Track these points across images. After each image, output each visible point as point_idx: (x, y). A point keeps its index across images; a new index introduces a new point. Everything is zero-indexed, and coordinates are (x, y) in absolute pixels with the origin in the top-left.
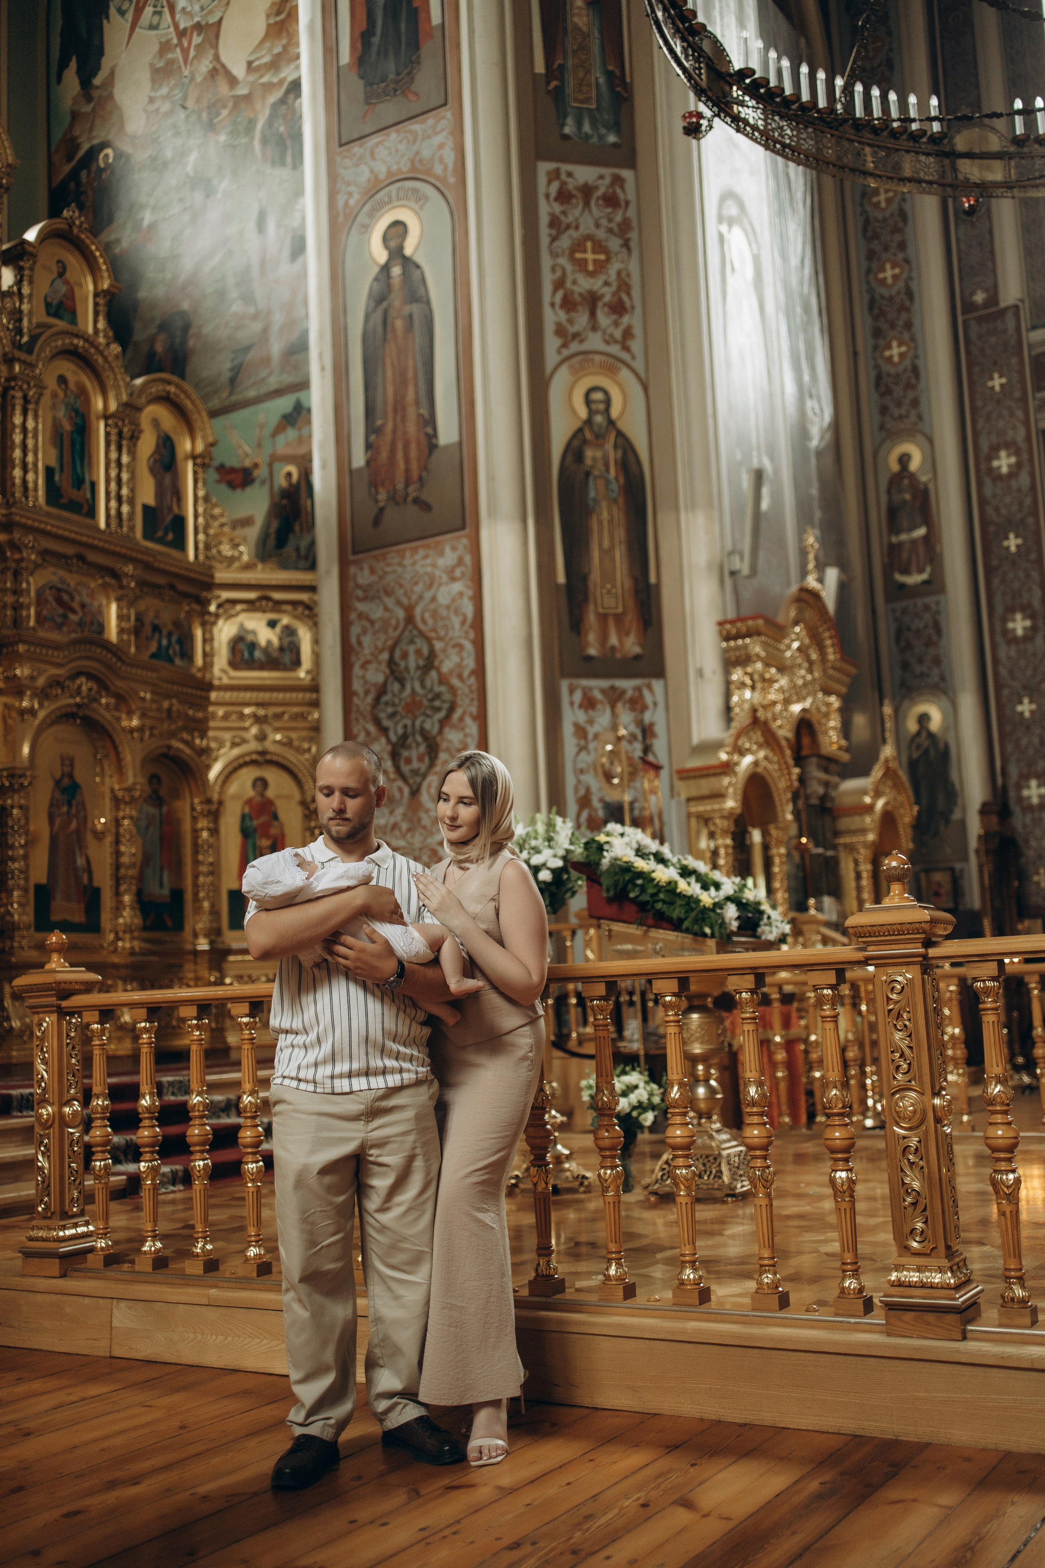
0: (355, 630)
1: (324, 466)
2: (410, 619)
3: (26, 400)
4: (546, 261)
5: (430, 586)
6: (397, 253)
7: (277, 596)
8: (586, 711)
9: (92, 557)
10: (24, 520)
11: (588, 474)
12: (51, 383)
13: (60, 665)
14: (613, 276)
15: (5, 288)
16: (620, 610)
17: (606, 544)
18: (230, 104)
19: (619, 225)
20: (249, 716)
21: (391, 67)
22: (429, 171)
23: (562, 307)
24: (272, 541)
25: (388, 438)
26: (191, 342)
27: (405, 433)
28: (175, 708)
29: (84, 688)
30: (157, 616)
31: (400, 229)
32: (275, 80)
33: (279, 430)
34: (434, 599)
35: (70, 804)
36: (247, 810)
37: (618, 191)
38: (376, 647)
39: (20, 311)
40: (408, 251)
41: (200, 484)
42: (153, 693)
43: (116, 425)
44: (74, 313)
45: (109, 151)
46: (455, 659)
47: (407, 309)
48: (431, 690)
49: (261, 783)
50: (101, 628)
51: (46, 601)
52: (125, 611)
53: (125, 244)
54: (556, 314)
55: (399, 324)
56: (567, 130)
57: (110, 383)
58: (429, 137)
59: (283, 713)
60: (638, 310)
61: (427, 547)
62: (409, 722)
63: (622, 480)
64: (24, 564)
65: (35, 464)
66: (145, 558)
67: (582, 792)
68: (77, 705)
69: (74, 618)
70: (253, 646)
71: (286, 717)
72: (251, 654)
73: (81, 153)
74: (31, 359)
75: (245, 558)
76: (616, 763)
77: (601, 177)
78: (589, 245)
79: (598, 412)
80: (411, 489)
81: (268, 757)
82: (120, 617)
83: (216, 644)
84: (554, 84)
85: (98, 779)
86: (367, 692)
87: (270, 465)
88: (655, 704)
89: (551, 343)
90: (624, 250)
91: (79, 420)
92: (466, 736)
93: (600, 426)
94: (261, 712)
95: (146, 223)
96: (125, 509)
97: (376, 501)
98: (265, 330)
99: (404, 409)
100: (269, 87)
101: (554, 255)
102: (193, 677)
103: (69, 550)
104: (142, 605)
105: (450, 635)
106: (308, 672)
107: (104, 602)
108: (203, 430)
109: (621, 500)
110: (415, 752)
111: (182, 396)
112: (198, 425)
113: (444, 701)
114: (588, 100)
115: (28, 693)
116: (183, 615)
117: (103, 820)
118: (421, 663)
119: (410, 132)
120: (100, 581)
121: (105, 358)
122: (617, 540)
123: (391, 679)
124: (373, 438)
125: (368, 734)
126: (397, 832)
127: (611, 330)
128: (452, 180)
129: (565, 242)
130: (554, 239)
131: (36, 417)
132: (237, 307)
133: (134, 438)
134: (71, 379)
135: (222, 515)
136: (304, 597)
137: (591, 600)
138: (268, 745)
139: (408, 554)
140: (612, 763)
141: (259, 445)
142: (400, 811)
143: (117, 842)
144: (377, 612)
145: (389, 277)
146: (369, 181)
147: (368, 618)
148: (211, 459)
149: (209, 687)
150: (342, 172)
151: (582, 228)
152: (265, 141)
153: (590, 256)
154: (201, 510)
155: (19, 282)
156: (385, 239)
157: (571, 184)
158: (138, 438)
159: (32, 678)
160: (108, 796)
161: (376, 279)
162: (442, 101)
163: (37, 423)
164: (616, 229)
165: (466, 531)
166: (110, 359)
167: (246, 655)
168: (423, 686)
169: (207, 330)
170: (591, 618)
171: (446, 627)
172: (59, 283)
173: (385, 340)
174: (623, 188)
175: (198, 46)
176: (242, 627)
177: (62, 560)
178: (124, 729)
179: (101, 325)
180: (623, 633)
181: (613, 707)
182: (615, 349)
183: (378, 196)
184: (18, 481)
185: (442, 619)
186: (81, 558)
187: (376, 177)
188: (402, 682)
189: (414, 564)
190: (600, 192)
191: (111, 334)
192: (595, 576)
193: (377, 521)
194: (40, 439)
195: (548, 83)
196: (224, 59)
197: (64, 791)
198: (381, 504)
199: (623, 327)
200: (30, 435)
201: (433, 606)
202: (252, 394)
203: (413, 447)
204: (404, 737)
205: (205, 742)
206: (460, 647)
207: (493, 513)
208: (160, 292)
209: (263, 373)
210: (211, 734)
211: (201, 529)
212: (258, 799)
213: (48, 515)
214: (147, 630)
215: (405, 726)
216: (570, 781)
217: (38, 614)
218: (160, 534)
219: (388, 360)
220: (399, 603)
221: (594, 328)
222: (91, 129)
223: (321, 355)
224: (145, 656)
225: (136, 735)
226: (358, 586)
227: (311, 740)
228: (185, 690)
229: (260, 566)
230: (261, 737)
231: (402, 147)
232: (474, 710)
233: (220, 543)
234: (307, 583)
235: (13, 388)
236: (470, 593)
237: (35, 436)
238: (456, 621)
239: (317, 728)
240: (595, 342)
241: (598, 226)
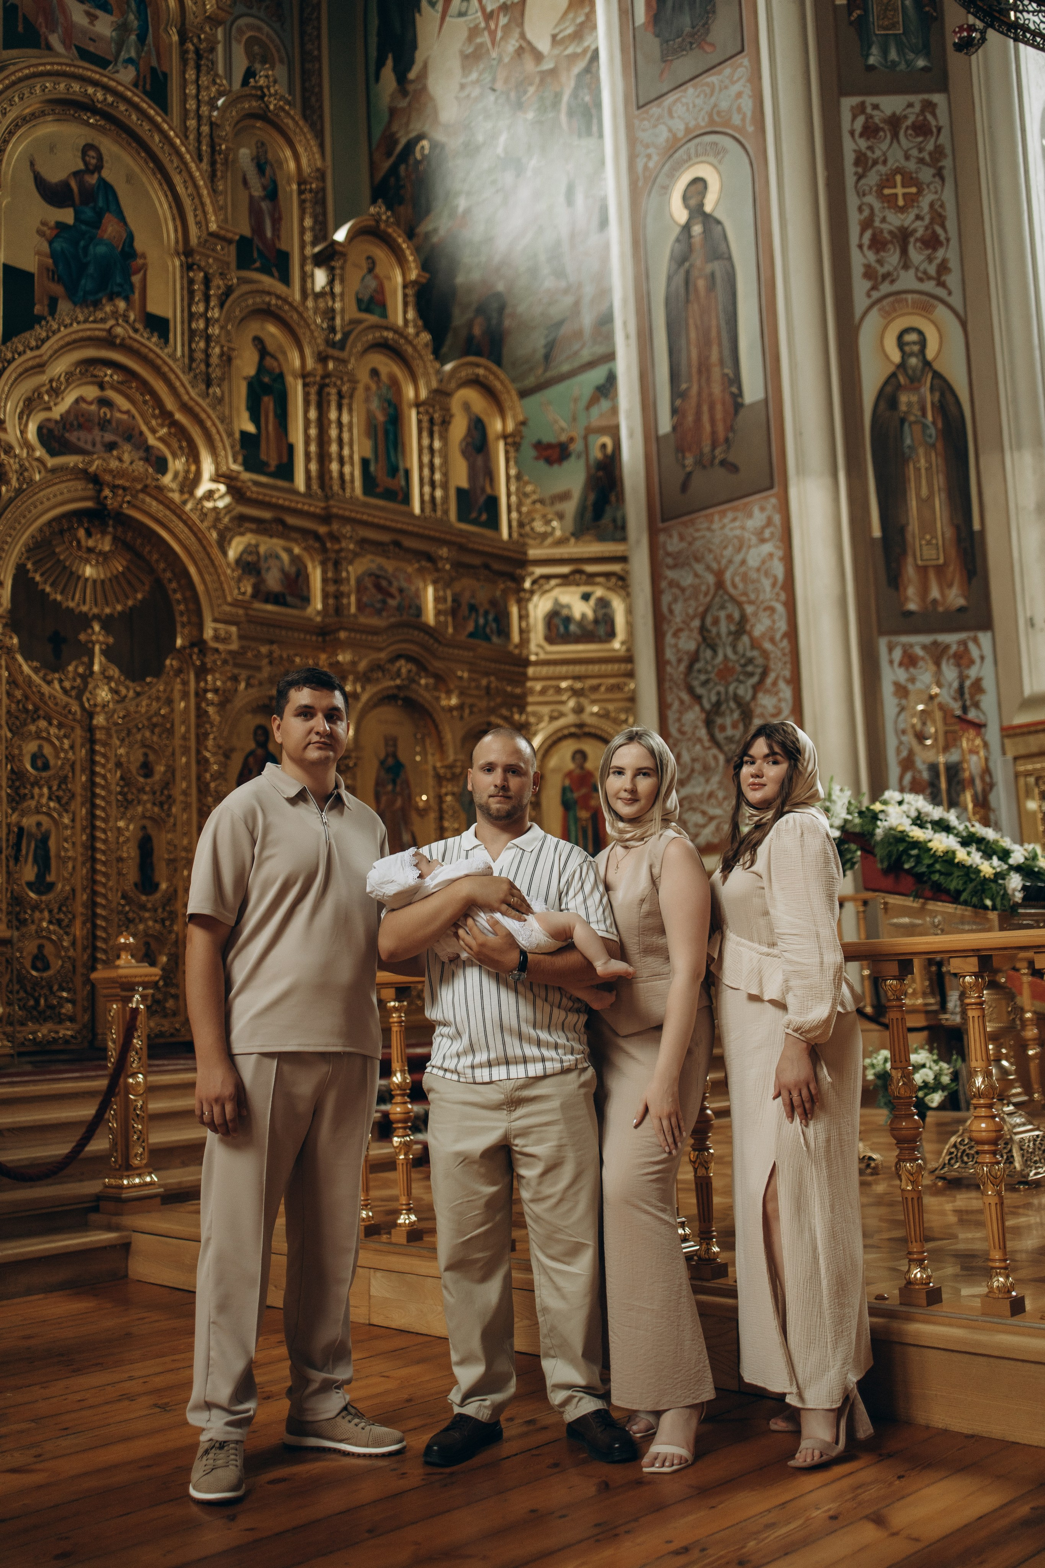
0: (666, 599)
1: (631, 435)
2: (720, 584)
3: (340, 396)
4: (852, 201)
5: (740, 549)
6: (697, 212)
7: (590, 568)
8: (907, 669)
9: (408, 543)
10: (341, 512)
11: (903, 421)
12: (364, 377)
13: (380, 650)
14: (926, 209)
15: (318, 288)
16: (941, 561)
17: (924, 492)
18: (537, 80)
19: (930, 154)
20: (566, 690)
21: (686, 20)
22: (727, 123)
23: (870, 247)
24: (589, 515)
25: (693, 401)
26: (507, 323)
27: (710, 395)
28: (493, 685)
29: (404, 671)
30: (473, 596)
31: (700, 186)
32: (579, 50)
33: (593, 401)
34: (743, 562)
35: (394, 782)
36: (567, 782)
37: (929, 117)
38: (687, 615)
39: (333, 310)
40: (708, 208)
41: (512, 463)
42: (470, 671)
43: (427, 412)
44: (383, 306)
45: (425, 143)
46: (767, 622)
47: (709, 268)
48: (744, 655)
49: (580, 756)
50: (419, 611)
51: (366, 589)
52: (441, 593)
53: (442, 232)
54: (864, 256)
55: (701, 284)
56: (872, 60)
57: (419, 371)
58: (726, 87)
59: (599, 685)
60: (954, 242)
61: (735, 509)
62: (721, 689)
63: (940, 425)
64: (343, 554)
65: (351, 457)
66: (459, 540)
67: (904, 754)
68: (398, 687)
69: (392, 603)
70: (568, 620)
71: (603, 689)
72: (566, 628)
73: (399, 148)
74: (344, 355)
75: (558, 533)
76: (929, 723)
77: (910, 105)
78: (898, 178)
79: (912, 354)
80: (717, 452)
81: (587, 730)
82: (437, 599)
83: (532, 620)
84: (857, 13)
85: (418, 758)
86: (680, 661)
87: (585, 438)
88: (982, 658)
89: (860, 286)
90: (937, 179)
91: (391, 411)
92: (780, 700)
93: (914, 370)
94: (578, 685)
95: (461, 209)
96: (439, 493)
97: (684, 466)
98: (577, 304)
99: (708, 371)
100: (574, 57)
101: (861, 194)
102: (510, 653)
103: (385, 537)
104: (458, 586)
105: (761, 598)
106: (623, 643)
107: (421, 585)
108: (513, 408)
109: (940, 446)
110: (729, 719)
111: (491, 377)
112: (507, 404)
113: (756, 666)
114: (894, 26)
115: (351, 678)
116: (498, 593)
117: (424, 798)
118: (733, 628)
119: (707, 84)
120: (416, 566)
121: (414, 347)
122: (936, 488)
123: (703, 647)
124: (678, 402)
125: (682, 702)
126: (713, 801)
127: (925, 265)
128: (750, 129)
129: (872, 179)
130: (860, 177)
131: (350, 411)
132: (549, 283)
133: (446, 423)
134: (384, 371)
135: (534, 492)
136: (616, 568)
137: (910, 552)
138: (586, 718)
139: (716, 518)
140: (924, 724)
141: (574, 419)
142: (715, 779)
143: (441, 818)
144: (687, 580)
145: (690, 236)
146: (667, 141)
147: (678, 586)
148: (522, 438)
149: (527, 663)
150: (641, 135)
151: (890, 162)
152: (571, 114)
153: (900, 191)
154: (513, 488)
155: (331, 282)
156: (685, 198)
157: (878, 117)
158: (449, 423)
159: (354, 663)
160: (431, 773)
161: (678, 240)
162: (739, 48)
163: (351, 417)
164: (927, 158)
165: (775, 490)
166: (419, 347)
167: (562, 629)
168: (735, 652)
169: (521, 309)
170: (910, 571)
171: (757, 591)
172: (369, 278)
173: (687, 301)
174: (934, 115)
175: (506, 27)
176: (556, 602)
177: (379, 548)
178: (443, 708)
179: (411, 315)
180: (945, 584)
181: (938, 664)
182: (929, 286)
183: (677, 155)
184: (335, 474)
185: (753, 582)
186: (397, 544)
187: (674, 135)
188: (714, 648)
189: (723, 527)
190: (909, 122)
191: (420, 323)
192: (913, 527)
193: (685, 487)
194: (355, 431)
195: (850, 14)
196: (529, 36)
197: (389, 770)
198: (688, 469)
199: (938, 261)
200: (345, 429)
201: (743, 569)
202: (565, 368)
203: (719, 407)
204: (718, 704)
205: (524, 718)
206: (772, 610)
207: (801, 471)
208: (476, 276)
209: (576, 347)
210: (530, 709)
211: (514, 507)
212: (578, 771)
213: (365, 505)
214: (464, 610)
215: (718, 693)
216: (891, 742)
217: (359, 601)
218: (474, 515)
219: (691, 321)
220: (708, 568)
221: (906, 266)
222: (407, 124)
223: (625, 324)
224: (462, 637)
225: (455, 713)
226: (668, 554)
227: (628, 711)
228: (503, 667)
229: (573, 540)
230: (579, 710)
231: (699, 101)
232: (787, 673)
233: (533, 520)
234: (619, 554)
235: (327, 385)
236: (779, 553)
237: (350, 430)
238: (767, 583)
239: (632, 699)
240: (907, 280)
241: (907, 158)
